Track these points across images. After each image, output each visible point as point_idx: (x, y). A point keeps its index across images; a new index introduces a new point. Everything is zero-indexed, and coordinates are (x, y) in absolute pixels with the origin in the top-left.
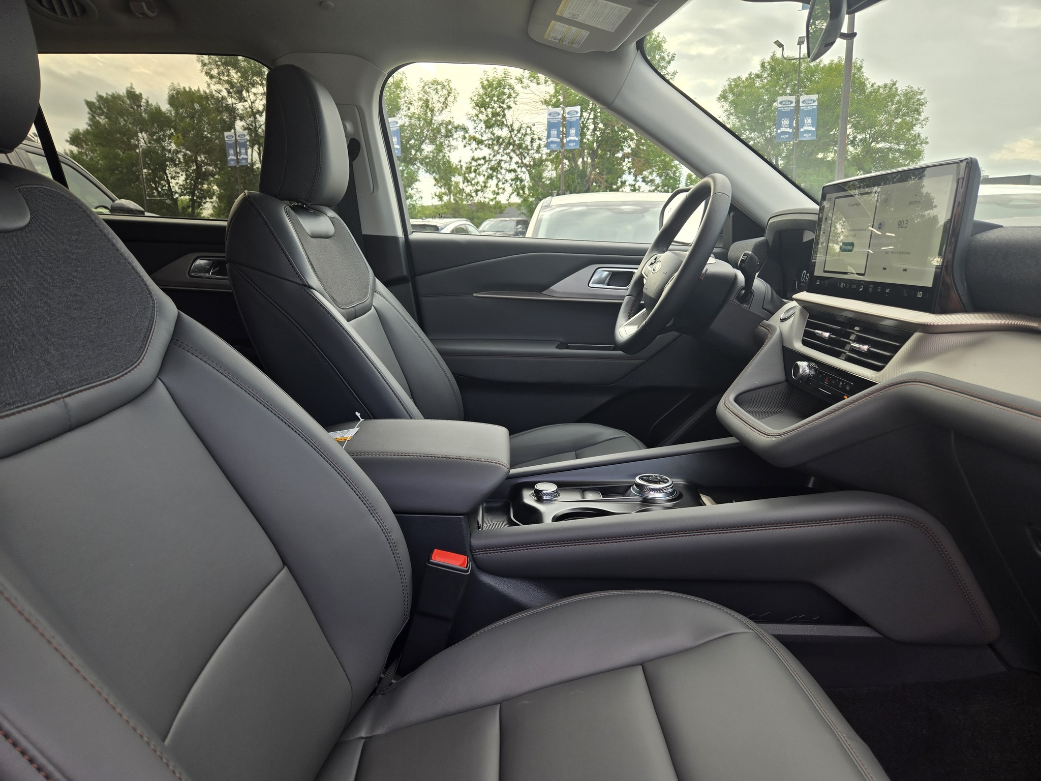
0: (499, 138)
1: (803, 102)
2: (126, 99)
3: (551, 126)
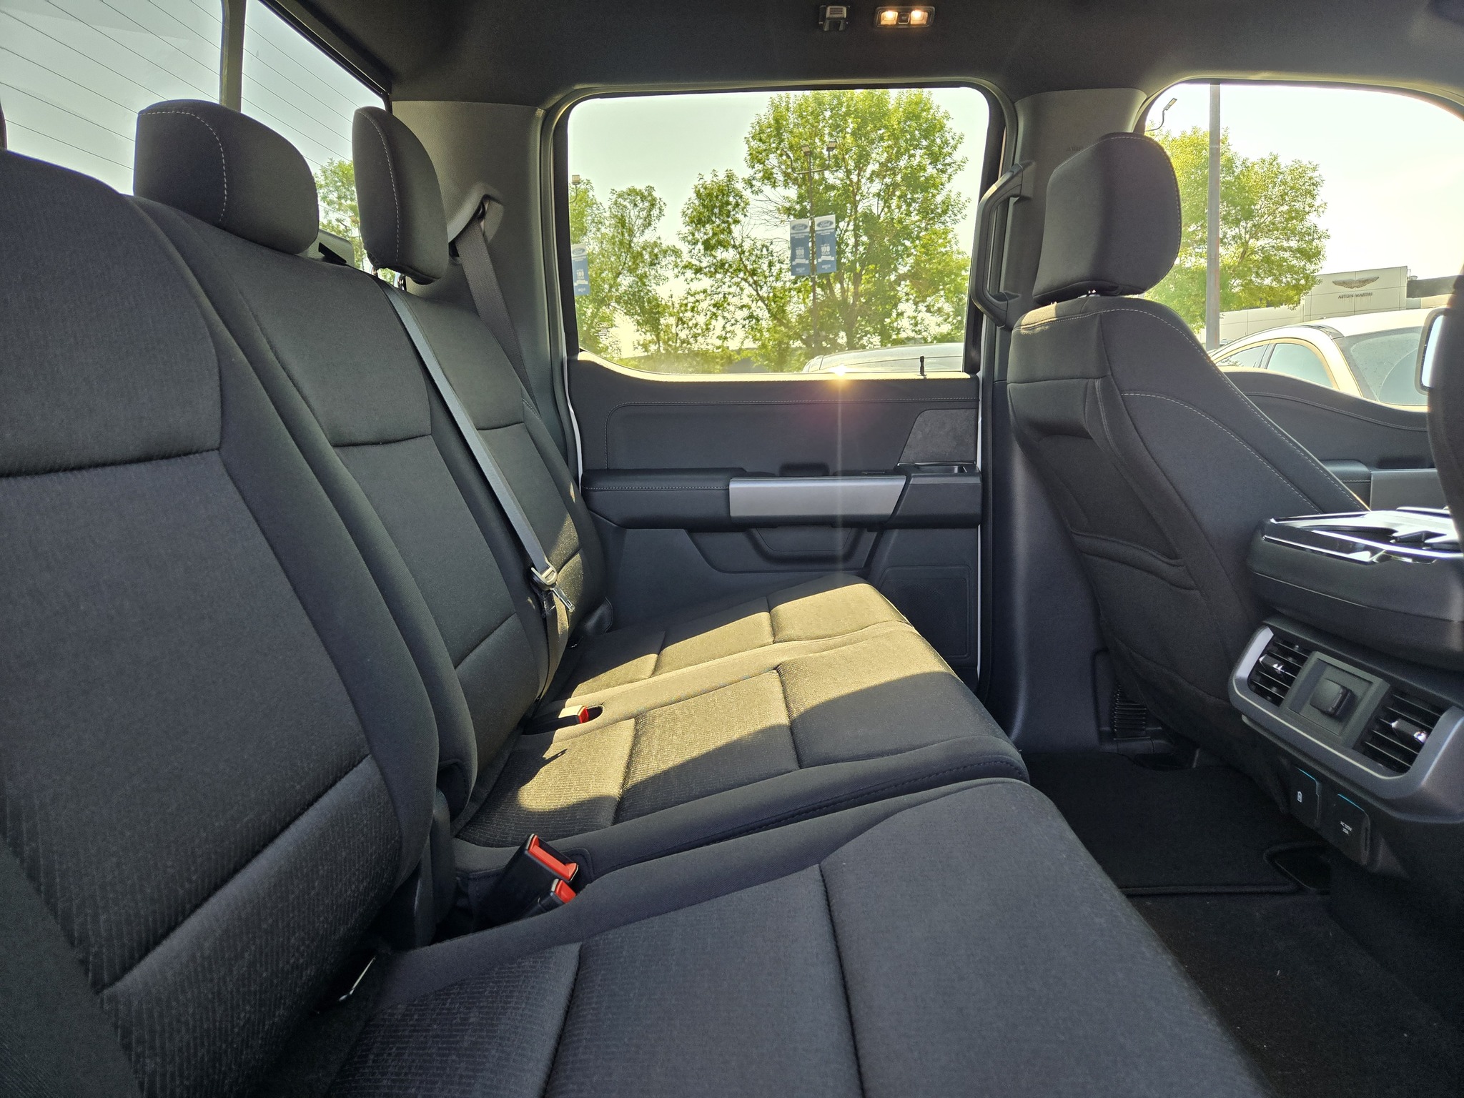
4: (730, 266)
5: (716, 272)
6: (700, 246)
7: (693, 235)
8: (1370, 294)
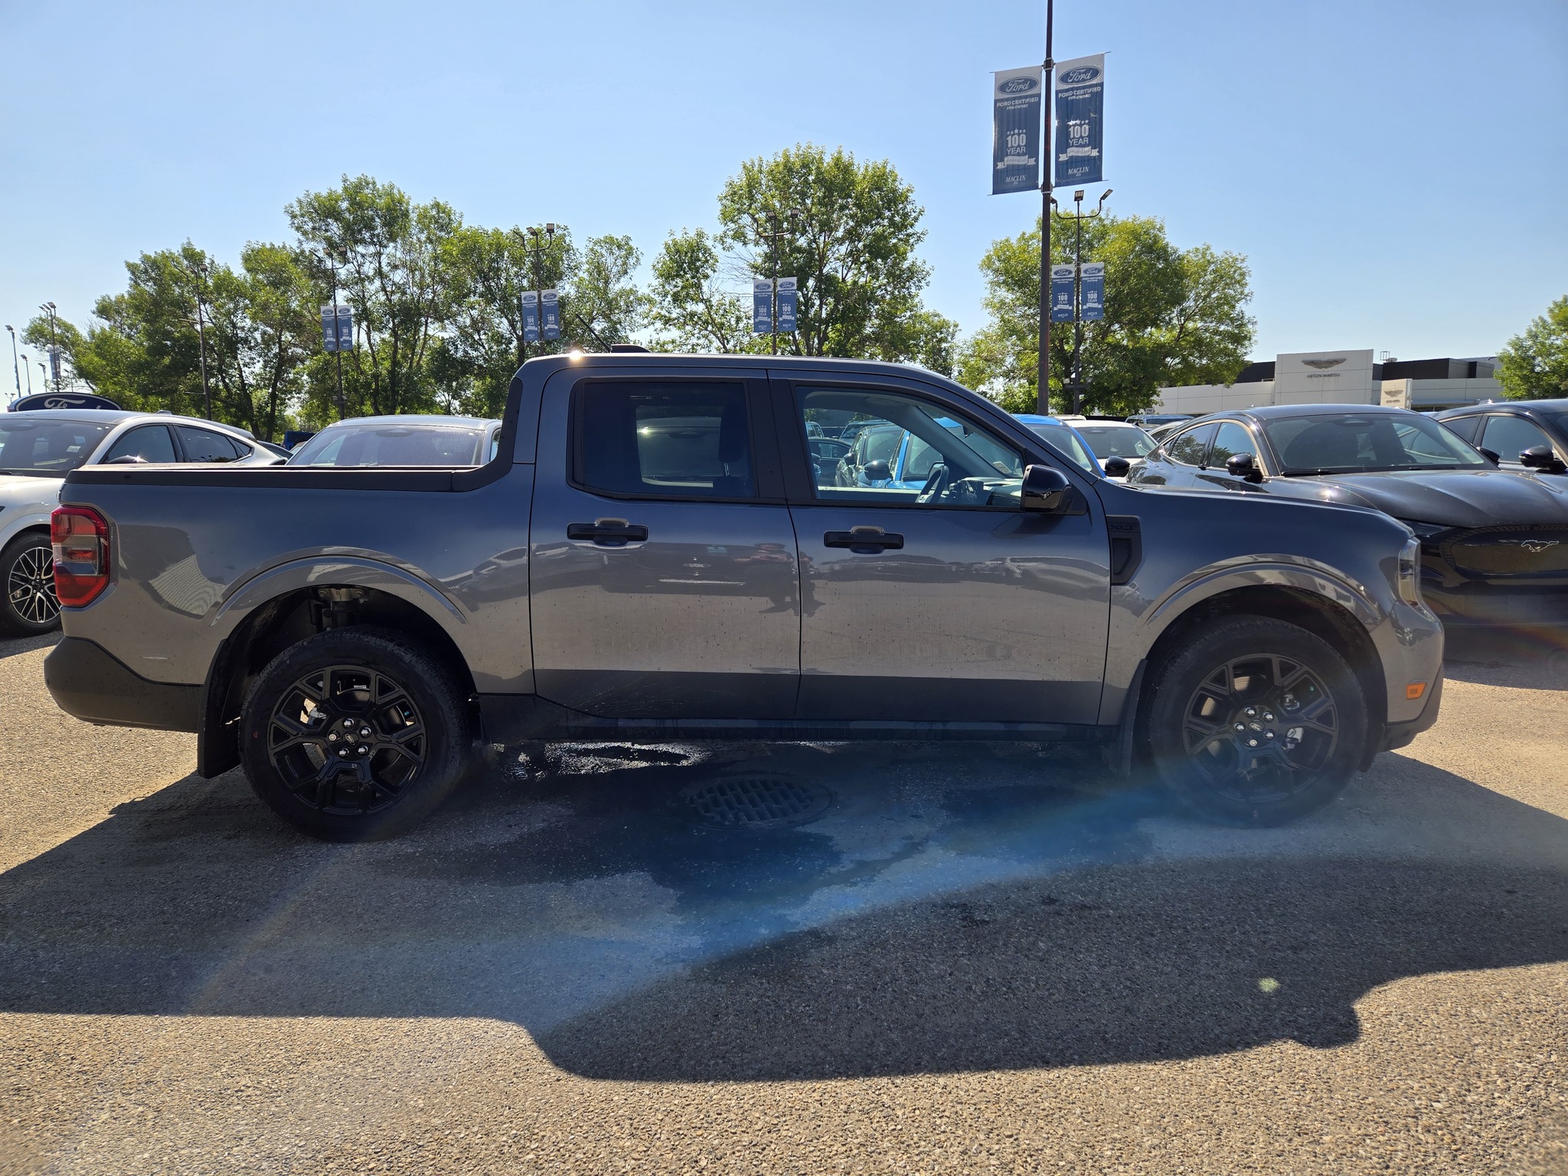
0: (692, 315)
1: (1085, 272)
2: (181, 259)
3: (759, 301)
4: (699, 318)
5: (685, 323)
6: (669, 298)
7: (664, 287)
8: (1336, 375)
